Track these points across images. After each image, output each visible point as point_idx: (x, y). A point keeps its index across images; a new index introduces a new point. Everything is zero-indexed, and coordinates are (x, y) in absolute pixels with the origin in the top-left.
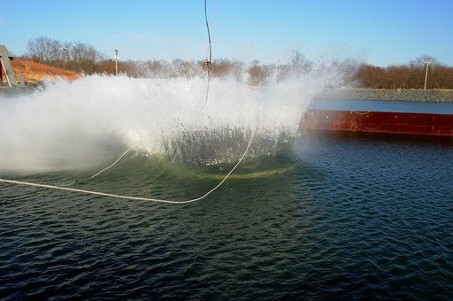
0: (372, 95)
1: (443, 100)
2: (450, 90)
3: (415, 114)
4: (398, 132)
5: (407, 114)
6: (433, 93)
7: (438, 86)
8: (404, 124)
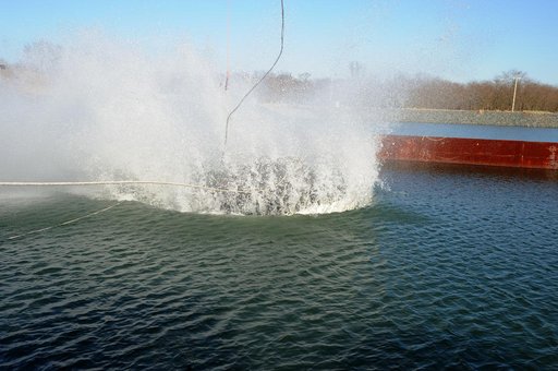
0: (449, 117)
1: (535, 124)
2: (543, 113)
3: (500, 141)
4: (480, 163)
5: (490, 141)
6: (523, 116)
7: (529, 107)
8: (487, 153)
